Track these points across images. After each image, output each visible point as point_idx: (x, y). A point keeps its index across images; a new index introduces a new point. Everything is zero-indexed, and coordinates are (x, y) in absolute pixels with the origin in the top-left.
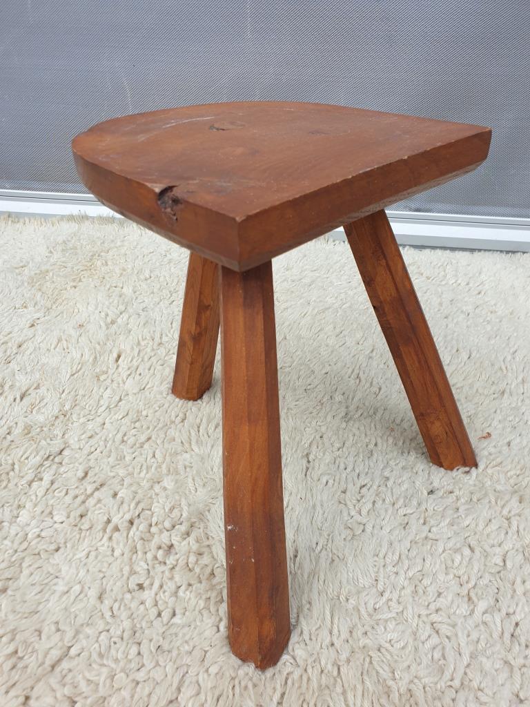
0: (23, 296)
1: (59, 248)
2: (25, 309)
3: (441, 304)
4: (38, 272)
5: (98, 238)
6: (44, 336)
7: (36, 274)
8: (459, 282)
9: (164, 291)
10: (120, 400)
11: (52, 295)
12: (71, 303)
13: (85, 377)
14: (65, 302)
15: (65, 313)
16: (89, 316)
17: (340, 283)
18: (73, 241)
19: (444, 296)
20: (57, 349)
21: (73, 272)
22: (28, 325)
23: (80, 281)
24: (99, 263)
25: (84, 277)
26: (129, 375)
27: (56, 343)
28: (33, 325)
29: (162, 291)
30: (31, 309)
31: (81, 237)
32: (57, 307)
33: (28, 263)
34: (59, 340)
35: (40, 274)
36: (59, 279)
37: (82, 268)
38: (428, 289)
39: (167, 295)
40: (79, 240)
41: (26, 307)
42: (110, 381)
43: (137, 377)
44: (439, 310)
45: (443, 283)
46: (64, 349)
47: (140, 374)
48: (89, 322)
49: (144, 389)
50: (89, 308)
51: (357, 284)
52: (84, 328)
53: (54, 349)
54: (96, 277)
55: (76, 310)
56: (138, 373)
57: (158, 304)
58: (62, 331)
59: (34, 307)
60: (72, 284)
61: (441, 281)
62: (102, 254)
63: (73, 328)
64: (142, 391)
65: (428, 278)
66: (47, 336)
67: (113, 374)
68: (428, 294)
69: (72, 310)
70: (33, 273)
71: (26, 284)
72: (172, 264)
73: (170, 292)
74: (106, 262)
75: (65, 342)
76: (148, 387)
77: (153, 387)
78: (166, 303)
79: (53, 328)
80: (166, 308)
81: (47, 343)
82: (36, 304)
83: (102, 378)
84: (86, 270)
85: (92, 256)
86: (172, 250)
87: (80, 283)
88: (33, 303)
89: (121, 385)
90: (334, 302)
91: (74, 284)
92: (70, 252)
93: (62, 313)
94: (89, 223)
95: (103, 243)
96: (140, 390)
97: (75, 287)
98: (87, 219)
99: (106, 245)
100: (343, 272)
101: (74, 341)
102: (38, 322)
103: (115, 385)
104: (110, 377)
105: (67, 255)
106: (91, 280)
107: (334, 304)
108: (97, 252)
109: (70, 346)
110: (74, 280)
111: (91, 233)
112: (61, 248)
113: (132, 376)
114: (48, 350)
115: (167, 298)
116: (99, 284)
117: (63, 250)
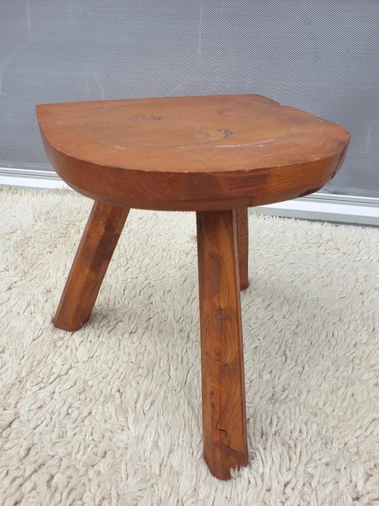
0: (7, 260)
1: (43, 218)
2: (7, 273)
3: (357, 280)
4: (23, 238)
5: (76, 208)
6: (17, 299)
7: (21, 240)
8: (371, 258)
9: (122, 259)
10: (71, 367)
11: (31, 260)
12: (45, 268)
13: (44, 342)
14: (40, 267)
15: (38, 278)
16: (56, 282)
17: (269, 256)
18: (55, 211)
19: (358, 273)
20: (25, 313)
21: (51, 238)
22: (6, 289)
23: (56, 247)
24: (73, 231)
25: (59, 243)
26: (82, 342)
27: (25, 308)
28: (10, 288)
29: (120, 259)
30: (12, 272)
31: (62, 207)
32: (33, 271)
33: (17, 229)
34: (29, 305)
35: (24, 240)
36: (39, 245)
37: (59, 235)
38: (345, 265)
39: (123, 262)
40: (60, 210)
41: (8, 270)
42: (65, 348)
43: (88, 344)
44: (355, 286)
45: (358, 259)
46: (31, 313)
47: (91, 342)
48: (56, 287)
49: (92, 357)
50: (58, 274)
51: (283, 257)
52: (51, 293)
53: (24, 312)
54: (69, 244)
55: (48, 275)
56: (89, 340)
57: (116, 270)
58: (32, 296)
59: (15, 270)
60: (48, 250)
61: (355, 257)
62: (77, 223)
63: (42, 293)
64: (91, 359)
65: (344, 254)
66: (19, 300)
67: (69, 340)
68: (345, 269)
69: (44, 275)
70: (19, 239)
71: (12, 249)
72: (131, 234)
73: (127, 259)
74: (79, 231)
75: (32, 306)
76: (96, 355)
77: (101, 355)
78: (123, 269)
79: (26, 291)
80: (122, 275)
81: (18, 307)
82: (16, 268)
83: (59, 344)
84: (62, 237)
85: (68, 225)
86: (133, 221)
87: (55, 249)
88: (14, 267)
89: (74, 352)
90: (264, 273)
91: (50, 250)
92: (51, 220)
93: (36, 277)
94: (70, 195)
95: (79, 213)
96: (90, 358)
97: (51, 253)
98: (69, 192)
99: (81, 215)
100: (271, 246)
101: (40, 306)
102: (15, 285)
103: (68, 351)
104: (65, 344)
105: (49, 223)
106: (64, 246)
107: (263, 275)
108: (72, 221)
109: (36, 310)
110: (50, 246)
111: (70, 204)
112: (44, 218)
113: (84, 343)
114: (18, 313)
115: (124, 265)
116: (70, 251)
117: (46, 219)
